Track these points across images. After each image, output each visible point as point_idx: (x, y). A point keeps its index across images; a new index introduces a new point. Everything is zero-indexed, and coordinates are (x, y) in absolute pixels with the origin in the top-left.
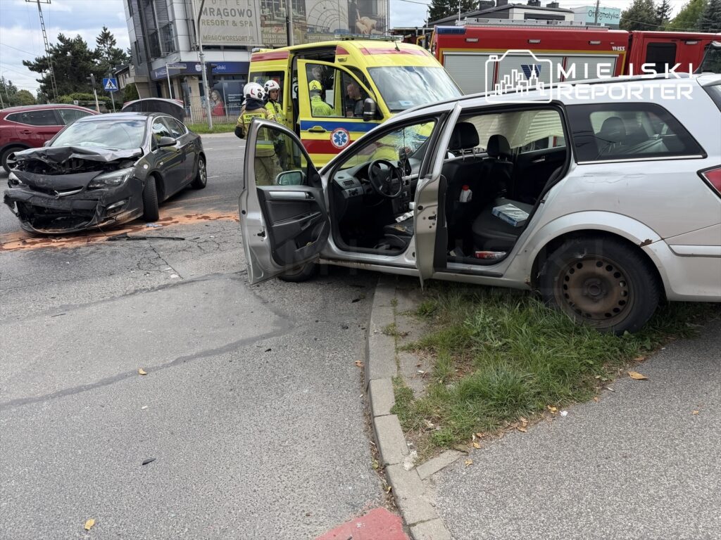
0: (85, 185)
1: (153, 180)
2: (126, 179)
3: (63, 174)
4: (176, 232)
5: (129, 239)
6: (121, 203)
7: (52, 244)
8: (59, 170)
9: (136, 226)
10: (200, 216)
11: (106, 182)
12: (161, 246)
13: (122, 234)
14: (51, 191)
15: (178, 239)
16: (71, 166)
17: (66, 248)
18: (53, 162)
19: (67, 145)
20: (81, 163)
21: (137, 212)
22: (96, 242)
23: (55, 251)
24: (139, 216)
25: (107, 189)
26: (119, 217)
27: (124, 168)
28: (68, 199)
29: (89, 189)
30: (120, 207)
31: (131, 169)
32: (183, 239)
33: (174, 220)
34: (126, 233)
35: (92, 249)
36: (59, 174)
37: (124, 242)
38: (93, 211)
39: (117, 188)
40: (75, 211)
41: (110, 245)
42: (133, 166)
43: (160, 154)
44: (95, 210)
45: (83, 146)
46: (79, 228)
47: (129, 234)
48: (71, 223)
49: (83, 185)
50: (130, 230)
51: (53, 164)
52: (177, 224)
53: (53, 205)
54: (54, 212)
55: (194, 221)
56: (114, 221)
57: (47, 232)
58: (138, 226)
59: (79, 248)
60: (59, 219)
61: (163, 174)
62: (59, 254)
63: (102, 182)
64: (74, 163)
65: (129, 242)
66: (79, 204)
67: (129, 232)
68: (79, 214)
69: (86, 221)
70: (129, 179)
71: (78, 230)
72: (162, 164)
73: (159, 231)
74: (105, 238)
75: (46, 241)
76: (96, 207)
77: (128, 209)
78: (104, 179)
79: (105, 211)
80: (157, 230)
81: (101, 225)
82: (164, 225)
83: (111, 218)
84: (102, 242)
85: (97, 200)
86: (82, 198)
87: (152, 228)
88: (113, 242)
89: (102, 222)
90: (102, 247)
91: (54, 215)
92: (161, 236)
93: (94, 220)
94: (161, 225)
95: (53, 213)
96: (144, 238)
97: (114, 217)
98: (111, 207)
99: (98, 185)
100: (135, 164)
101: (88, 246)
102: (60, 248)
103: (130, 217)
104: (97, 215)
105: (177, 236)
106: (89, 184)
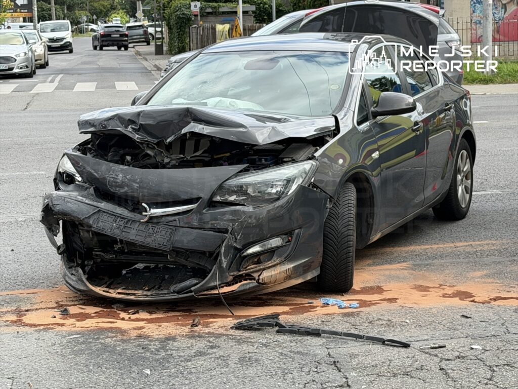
0: (205, 195)
1: (352, 195)
2: (294, 187)
3: (164, 166)
4: (389, 324)
5: (282, 330)
6: (275, 242)
7: (120, 324)
8: (159, 159)
9: (299, 300)
10: (449, 291)
11: (250, 191)
12: (352, 356)
13: (267, 317)
14: (133, 204)
15: (394, 343)
16: (182, 151)
17: (147, 337)
18: (148, 139)
19: (181, 103)
20: (205, 145)
21: (306, 268)
22: (211, 330)
23: (123, 341)
24: (309, 276)
25: (249, 209)
26: (266, 275)
27: (294, 161)
28: (167, 224)
29: (212, 204)
30: (271, 252)
31: (307, 165)
32: (406, 346)
33: (386, 295)
34: (276, 316)
35: (200, 345)
36: (156, 166)
37: (270, 336)
38: (214, 256)
39: (271, 206)
40: (176, 251)
41: (239, 341)
42: (312, 158)
43: (374, 132)
44: (218, 254)
45: (213, 107)
46: (178, 292)
47: (282, 319)
48: (163, 279)
49: (201, 195)
50: (286, 309)
51: (148, 144)
52: (393, 306)
53: (134, 234)
54: (134, 250)
55: (433, 302)
56: (253, 283)
57: (113, 294)
58: (305, 301)
59: (173, 338)
60: (140, 266)
61: (376, 181)
62: (131, 348)
63: (241, 190)
64: (190, 145)
65: (282, 338)
66: (187, 238)
67: (285, 314)
68: (183, 261)
69: (194, 276)
70: (301, 188)
71: (175, 296)
72: (376, 155)
73: (352, 320)
74: (230, 322)
75: (108, 315)
76: (220, 246)
77: (289, 259)
78: (248, 185)
79: (239, 258)
80: (346, 315)
81: (226, 289)
82: (363, 304)
83: (249, 276)
84: (222, 331)
85: (226, 231)
86: (195, 224)
87: (335, 310)
88: (247, 334)
89: (229, 284)
90: (221, 341)
91: (131, 258)
92: (353, 331)
93: (213, 278)
94: (355, 304)
95: (131, 253)
96: (316, 333)
97: (256, 275)
98: (251, 250)
99: (233, 198)
100: (317, 154)
101: (192, 336)
102: (134, 334)
103: (289, 278)
104: (220, 267)
105: (390, 337)
106: (214, 194)
